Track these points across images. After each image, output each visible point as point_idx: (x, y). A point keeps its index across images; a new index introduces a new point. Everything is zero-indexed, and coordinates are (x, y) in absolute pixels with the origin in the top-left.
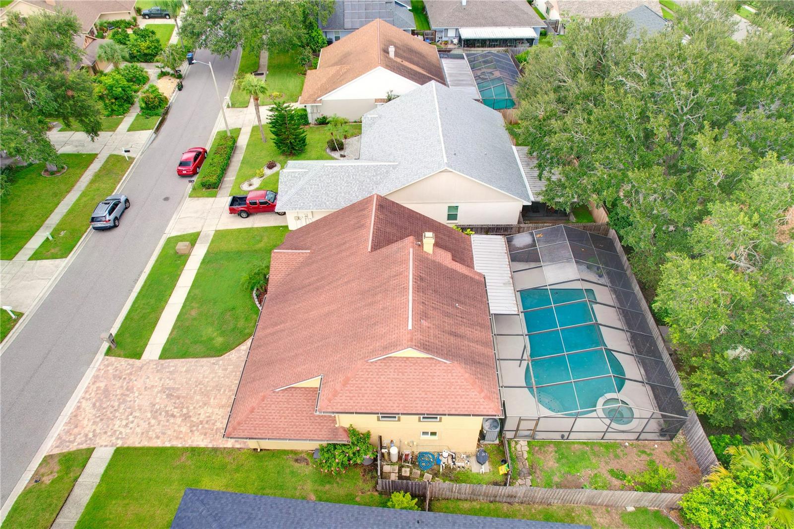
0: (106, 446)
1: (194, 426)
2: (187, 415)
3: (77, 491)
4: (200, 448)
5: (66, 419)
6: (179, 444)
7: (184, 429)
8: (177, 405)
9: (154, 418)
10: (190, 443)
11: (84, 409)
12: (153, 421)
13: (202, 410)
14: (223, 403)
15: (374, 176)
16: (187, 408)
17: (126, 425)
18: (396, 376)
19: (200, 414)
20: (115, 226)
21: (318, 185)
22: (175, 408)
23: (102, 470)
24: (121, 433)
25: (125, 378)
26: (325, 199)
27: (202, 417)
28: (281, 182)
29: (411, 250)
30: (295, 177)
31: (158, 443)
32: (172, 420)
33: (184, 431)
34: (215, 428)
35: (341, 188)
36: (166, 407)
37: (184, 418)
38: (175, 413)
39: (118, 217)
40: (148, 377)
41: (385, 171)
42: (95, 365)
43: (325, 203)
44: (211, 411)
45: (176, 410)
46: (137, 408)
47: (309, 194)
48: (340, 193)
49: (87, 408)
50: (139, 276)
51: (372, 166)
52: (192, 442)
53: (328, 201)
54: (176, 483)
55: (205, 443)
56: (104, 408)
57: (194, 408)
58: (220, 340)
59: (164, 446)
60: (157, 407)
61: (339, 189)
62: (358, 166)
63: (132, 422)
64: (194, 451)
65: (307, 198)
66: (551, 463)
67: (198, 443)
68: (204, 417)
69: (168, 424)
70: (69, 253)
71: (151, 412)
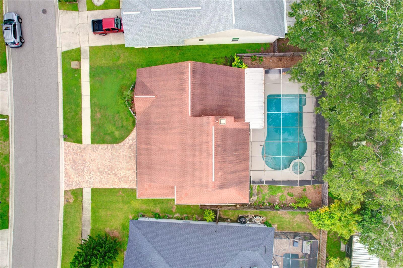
0: (87, 187)
1: (120, 179)
2: (115, 174)
3: (84, 205)
4: (126, 189)
5: (64, 175)
6: (116, 187)
7: (116, 180)
8: (109, 169)
9: (102, 175)
10: (121, 187)
11: (69, 170)
12: (102, 177)
13: (121, 171)
14: (129, 168)
15: (185, 19)
16: (114, 170)
17: (91, 178)
18: (207, 193)
19: (120, 173)
20: (23, 43)
21: (149, 27)
22: (109, 170)
23: (90, 197)
24: (90, 182)
25: (80, 155)
26: (156, 38)
27: (122, 175)
28: (124, 23)
29: (213, 127)
30: (132, 18)
31: (107, 187)
32: (109, 176)
33: (116, 181)
34: (129, 180)
35: (164, 29)
36: (104, 170)
37: (114, 175)
38: (110, 173)
39: (21, 36)
40: (90, 154)
41: (192, 15)
42: (62, 146)
43: (156, 41)
44: (125, 172)
45: (109, 171)
46: (92, 170)
47: (144, 34)
48: (165, 33)
49: (70, 170)
50: (57, 85)
51: (184, 10)
52: (122, 186)
53: (157, 39)
54: (121, 203)
55: (127, 187)
56: (77, 170)
57: (117, 170)
58: (117, 133)
59: (110, 188)
60: (100, 170)
61: (163, 30)
62: (174, 11)
63: (93, 177)
64: (124, 190)
65: (143, 37)
66: (266, 191)
67: (124, 187)
68: (123, 175)
69: (108, 178)
70: (7, 68)
71: (99, 172)
